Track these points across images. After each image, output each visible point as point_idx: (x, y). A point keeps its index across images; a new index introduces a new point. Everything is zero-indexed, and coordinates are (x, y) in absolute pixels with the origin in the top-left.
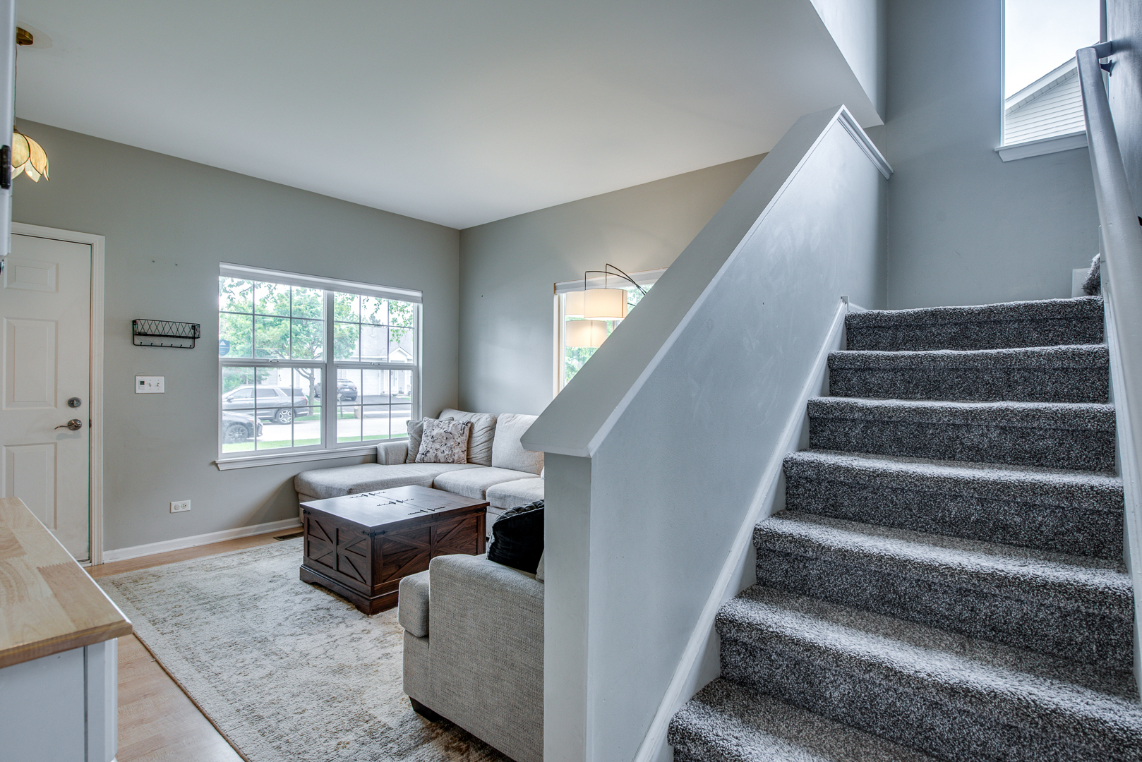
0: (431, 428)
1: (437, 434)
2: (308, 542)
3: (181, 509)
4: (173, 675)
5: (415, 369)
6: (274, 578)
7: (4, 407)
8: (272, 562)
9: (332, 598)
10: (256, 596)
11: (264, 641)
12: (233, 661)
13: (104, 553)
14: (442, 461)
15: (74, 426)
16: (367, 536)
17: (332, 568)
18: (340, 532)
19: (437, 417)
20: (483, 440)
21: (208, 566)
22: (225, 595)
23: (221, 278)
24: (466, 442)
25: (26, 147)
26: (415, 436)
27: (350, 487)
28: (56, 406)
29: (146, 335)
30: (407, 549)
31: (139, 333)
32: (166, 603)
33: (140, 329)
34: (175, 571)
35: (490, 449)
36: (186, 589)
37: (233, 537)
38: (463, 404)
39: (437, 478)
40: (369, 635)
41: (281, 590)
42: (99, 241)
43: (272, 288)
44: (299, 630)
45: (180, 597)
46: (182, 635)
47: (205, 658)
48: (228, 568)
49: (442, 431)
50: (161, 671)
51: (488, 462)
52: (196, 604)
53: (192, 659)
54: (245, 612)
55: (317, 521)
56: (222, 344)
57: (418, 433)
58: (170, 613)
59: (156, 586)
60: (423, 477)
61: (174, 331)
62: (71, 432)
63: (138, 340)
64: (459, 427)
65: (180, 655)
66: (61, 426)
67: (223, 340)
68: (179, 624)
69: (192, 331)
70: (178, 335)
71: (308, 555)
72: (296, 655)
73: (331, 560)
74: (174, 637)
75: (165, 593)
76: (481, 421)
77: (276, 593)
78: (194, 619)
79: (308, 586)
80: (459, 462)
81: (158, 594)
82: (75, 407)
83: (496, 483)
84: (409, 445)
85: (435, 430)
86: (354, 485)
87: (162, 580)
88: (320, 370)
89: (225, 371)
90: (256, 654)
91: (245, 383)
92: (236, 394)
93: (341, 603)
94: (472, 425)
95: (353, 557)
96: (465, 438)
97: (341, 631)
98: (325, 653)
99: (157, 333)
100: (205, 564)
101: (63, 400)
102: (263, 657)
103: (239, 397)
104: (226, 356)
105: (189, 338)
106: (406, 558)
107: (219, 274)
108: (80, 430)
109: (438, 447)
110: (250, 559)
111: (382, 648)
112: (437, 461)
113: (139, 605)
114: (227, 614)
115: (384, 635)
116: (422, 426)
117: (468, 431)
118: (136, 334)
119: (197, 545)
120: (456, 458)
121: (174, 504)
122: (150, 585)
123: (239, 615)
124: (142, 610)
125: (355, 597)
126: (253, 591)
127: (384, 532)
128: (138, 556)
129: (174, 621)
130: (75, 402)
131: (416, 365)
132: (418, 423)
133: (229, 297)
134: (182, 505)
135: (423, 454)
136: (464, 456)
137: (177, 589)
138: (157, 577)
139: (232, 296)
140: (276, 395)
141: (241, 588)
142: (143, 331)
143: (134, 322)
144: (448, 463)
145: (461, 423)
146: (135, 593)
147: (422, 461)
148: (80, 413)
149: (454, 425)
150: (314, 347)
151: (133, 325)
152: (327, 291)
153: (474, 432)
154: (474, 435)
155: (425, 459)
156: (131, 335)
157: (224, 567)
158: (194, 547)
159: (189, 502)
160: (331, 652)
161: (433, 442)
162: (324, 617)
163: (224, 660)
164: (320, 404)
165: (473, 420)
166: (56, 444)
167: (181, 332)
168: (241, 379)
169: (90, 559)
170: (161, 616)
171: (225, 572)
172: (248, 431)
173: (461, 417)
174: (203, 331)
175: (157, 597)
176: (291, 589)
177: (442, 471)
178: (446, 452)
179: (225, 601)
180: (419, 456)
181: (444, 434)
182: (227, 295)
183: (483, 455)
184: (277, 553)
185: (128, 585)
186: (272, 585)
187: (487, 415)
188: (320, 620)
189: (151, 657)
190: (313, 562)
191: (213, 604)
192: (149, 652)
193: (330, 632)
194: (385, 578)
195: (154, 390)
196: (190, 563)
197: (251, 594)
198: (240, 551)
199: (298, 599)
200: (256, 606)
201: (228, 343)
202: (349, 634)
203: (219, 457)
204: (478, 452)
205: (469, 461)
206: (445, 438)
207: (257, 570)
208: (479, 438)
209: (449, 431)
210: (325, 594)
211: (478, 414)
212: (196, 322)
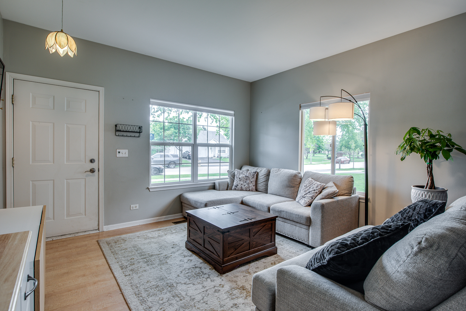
0: (239, 174)
1: (242, 177)
2: (189, 230)
3: (134, 208)
4: (129, 305)
5: (231, 147)
6: (174, 246)
7: (65, 163)
8: (172, 236)
9: (201, 261)
10: (166, 256)
11: (171, 286)
12: (157, 298)
13: (104, 227)
14: (244, 190)
15: (92, 171)
16: (221, 233)
17: (201, 245)
18: (205, 228)
19: (241, 169)
20: (263, 181)
21: (146, 236)
22: (153, 254)
23: (151, 106)
24: (255, 181)
25: (66, 39)
26: (232, 177)
27: (206, 202)
28: (85, 162)
29: (120, 131)
30: (239, 240)
31: (118, 130)
32: (127, 256)
33: (118, 129)
34: (132, 238)
35: (267, 185)
36: (136, 249)
37: (155, 221)
38: (252, 162)
39: (244, 199)
40: (224, 288)
41: (177, 253)
42: (102, 89)
43: (169, 113)
44: (188, 282)
45: (133, 253)
46: (134, 277)
47: (144, 295)
48: (153, 238)
49: (244, 176)
50: (124, 301)
51: (266, 191)
52: (140, 258)
53: (138, 295)
54: (162, 266)
55: (194, 221)
56: (151, 135)
57: (233, 176)
58: (129, 263)
59: (124, 246)
60: (238, 198)
61: (132, 130)
62: (91, 174)
63: (118, 133)
64: (252, 174)
65: (133, 291)
66: (87, 171)
67: (151, 134)
68: (133, 270)
69: (139, 129)
70: (133, 131)
71: (189, 237)
72: (188, 299)
73: (201, 242)
74: (130, 278)
75: (127, 250)
76: (262, 172)
77: (175, 255)
78: (139, 268)
79: (190, 252)
80: (252, 191)
81: (124, 250)
82: (93, 163)
83: (275, 203)
84: (229, 182)
85: (241, 175)
86: (208, 201)
87: (126, 243)
88: (191, 147)
89: (152, 147)
90: (168, 295)
91: (158, 152)
92: (155, 157)
93: (206, 264)
94: (258, 173)
95: (212, 242)
96: (254, 179)
97: (208, 284)
98: (203, 299)
99: (125, 130)
100: (144, 235)
101: (88, 160)
102: (172, 298)
103: (156, 158)
104: (153, 141)
105: (138, 132)
106: (239, 245)
107: (150, 104)
108: (95, 173)
109: (242, 183)
110: (163, 234)
111: (232, 299)
112: (242, 190)
113: (116, 256)
114: (154, 266)
115: (231, 289)
116: (234, 173)
117: (256, 176)
118: (117, 131)
119: (141, 224)
120: (251, 189)
121: (132, 206)
122: (121, 245)
123: (159, 267)
124: (117, 259)
125: (213, 263)
126: (165, 253)
127: (228, 232)
128: (118, 228)
129: (130, 268)
130: (93, 161)
131: (231, 145)
132: (233, 172)
133: (153, 117)
134: (135, 206)
135: (235, 186)
136: (254, 188)
137: (132, 248)
138: (124, 240)
139: (154, 116)
140: (169, 157)
141: (160, 250)
142: (119, 129)
143: (116, 126)
144: (247, 191)
145: (253, 172)
146: (115, 249)
147: (235, 189)
148: (94, 166)
149: (249, 173)
150: (183, 138)
151: (116, 127)
152: (194, 111)
153: (259, 176)
154: (259, 178)
155: (236, 189)
156: (115, 131)
157: (152, 237)
158: (140, 225)
159: (138, 205)
160: (206, 299)
161: (240, 181)
162: (199, 273)
163: (153, 297)
164: (191, 162)
165: (258, 171)
166: (85, 179)
167: (134, 130)
168: (156, 151)
169: (98, 229)
170: (125, 264)
171: (152, 240)
172: (159, 171)
173: (252, 170)
174: (143, 129)
175: (124, 252)
176: (182, 253)
177: (245, 195)
178: (246, 186)
179: (153, 257)
180: (233, 187)
181: (245, 177)
182: (152, 116)
183: (263, 188)
184: (174, 231)
185: (113, 244)
186: (173, 250)
187: (265, 169)
188: (198, 275)
189: (119, 290)
190: (192, 241)
191: (147, 259)
192: (119, 287)
193: (204, 284)
194: (229, 255)
195: (124, 156)
196: (138, 234)
197: (164, 254)
198: (158, 229)
199: (186, 259)
200: (167, 262)
201: (153, 135)
202: (213, 287)
203: (150, 185)
204: (261, 186)
205: (257, 190)
206: (245, 179)
207: (166, 240)
208: (261, 179)
209: (247, 176)
210: (198, 258)
211: (260, 168)
212: (140, 125)
